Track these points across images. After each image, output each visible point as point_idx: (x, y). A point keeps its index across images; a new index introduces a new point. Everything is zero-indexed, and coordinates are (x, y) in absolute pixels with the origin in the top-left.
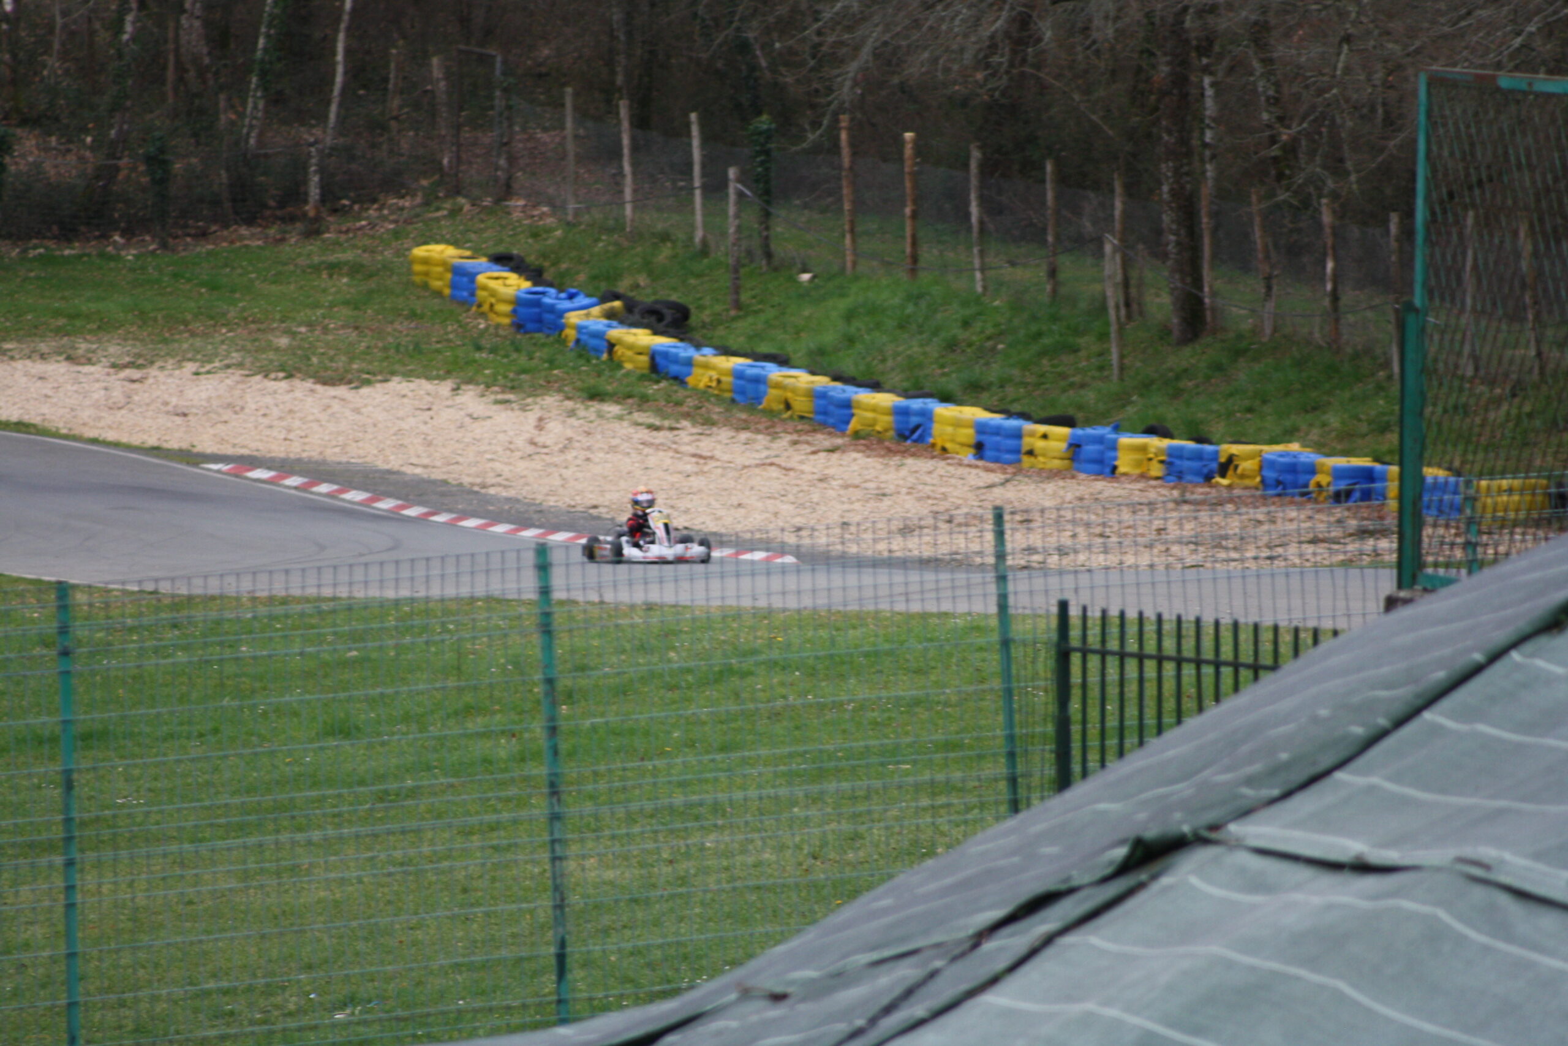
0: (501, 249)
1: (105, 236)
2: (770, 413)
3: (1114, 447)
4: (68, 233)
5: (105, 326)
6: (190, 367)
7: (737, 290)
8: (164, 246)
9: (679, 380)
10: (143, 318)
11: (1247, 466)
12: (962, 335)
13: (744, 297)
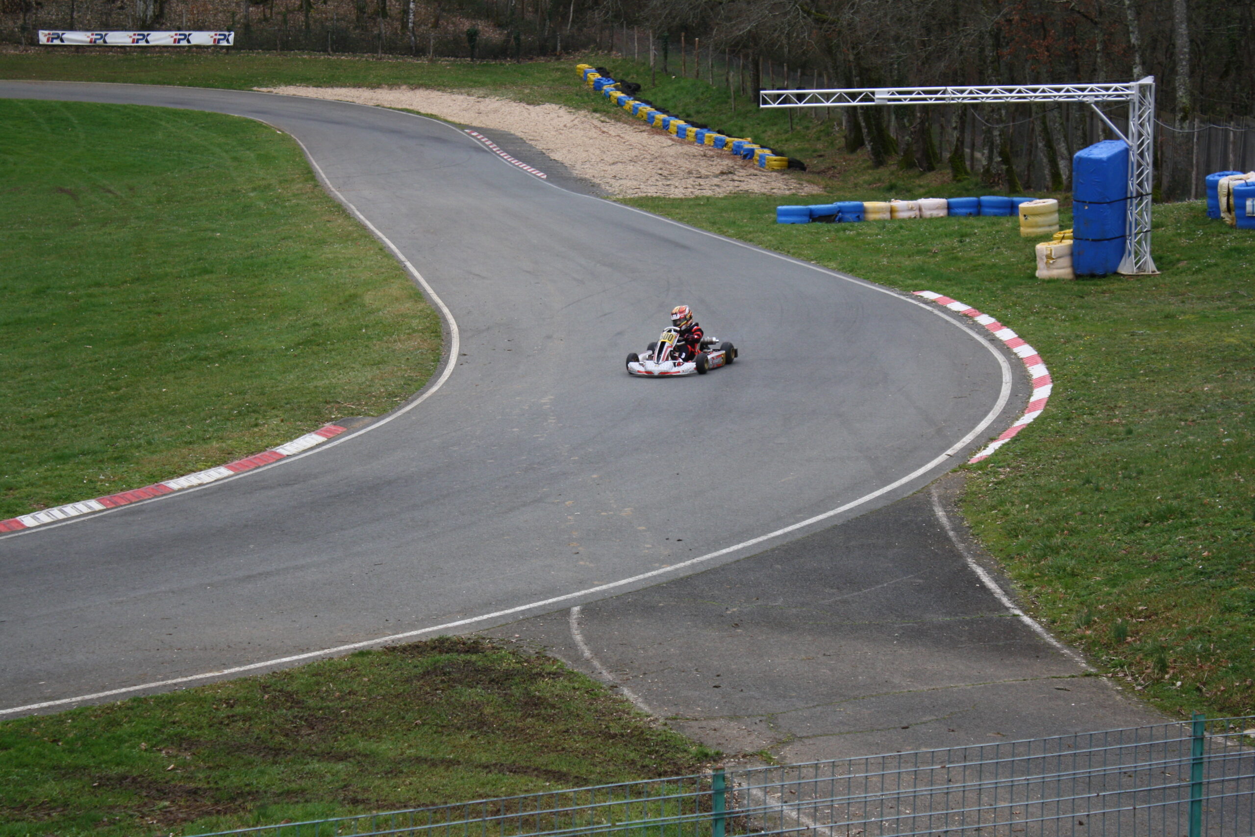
0: (600, 65)
1: (505, 58)
2: (638, 118)
3: (704, 136)
4: (495, 58)
5: (483, 85)
6: (497, 98)
7: (654, 80)
8: (518, 62)
9: (622, 106)
10: (494, 83)
11: (730, 144)
12: (701, 97)
13: (656, 82)
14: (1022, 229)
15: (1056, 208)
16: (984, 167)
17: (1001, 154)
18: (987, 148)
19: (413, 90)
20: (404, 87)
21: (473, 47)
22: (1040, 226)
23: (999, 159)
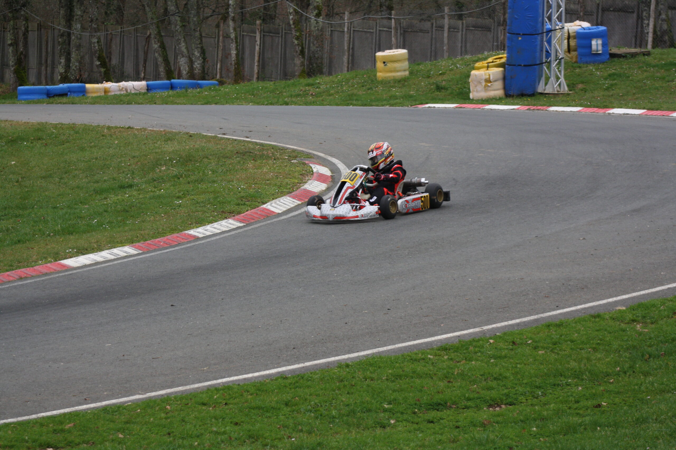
15: (407, 56)
16: (61, 74)
18: (63, 57)
22: (398, 71)
23: (98, 63)
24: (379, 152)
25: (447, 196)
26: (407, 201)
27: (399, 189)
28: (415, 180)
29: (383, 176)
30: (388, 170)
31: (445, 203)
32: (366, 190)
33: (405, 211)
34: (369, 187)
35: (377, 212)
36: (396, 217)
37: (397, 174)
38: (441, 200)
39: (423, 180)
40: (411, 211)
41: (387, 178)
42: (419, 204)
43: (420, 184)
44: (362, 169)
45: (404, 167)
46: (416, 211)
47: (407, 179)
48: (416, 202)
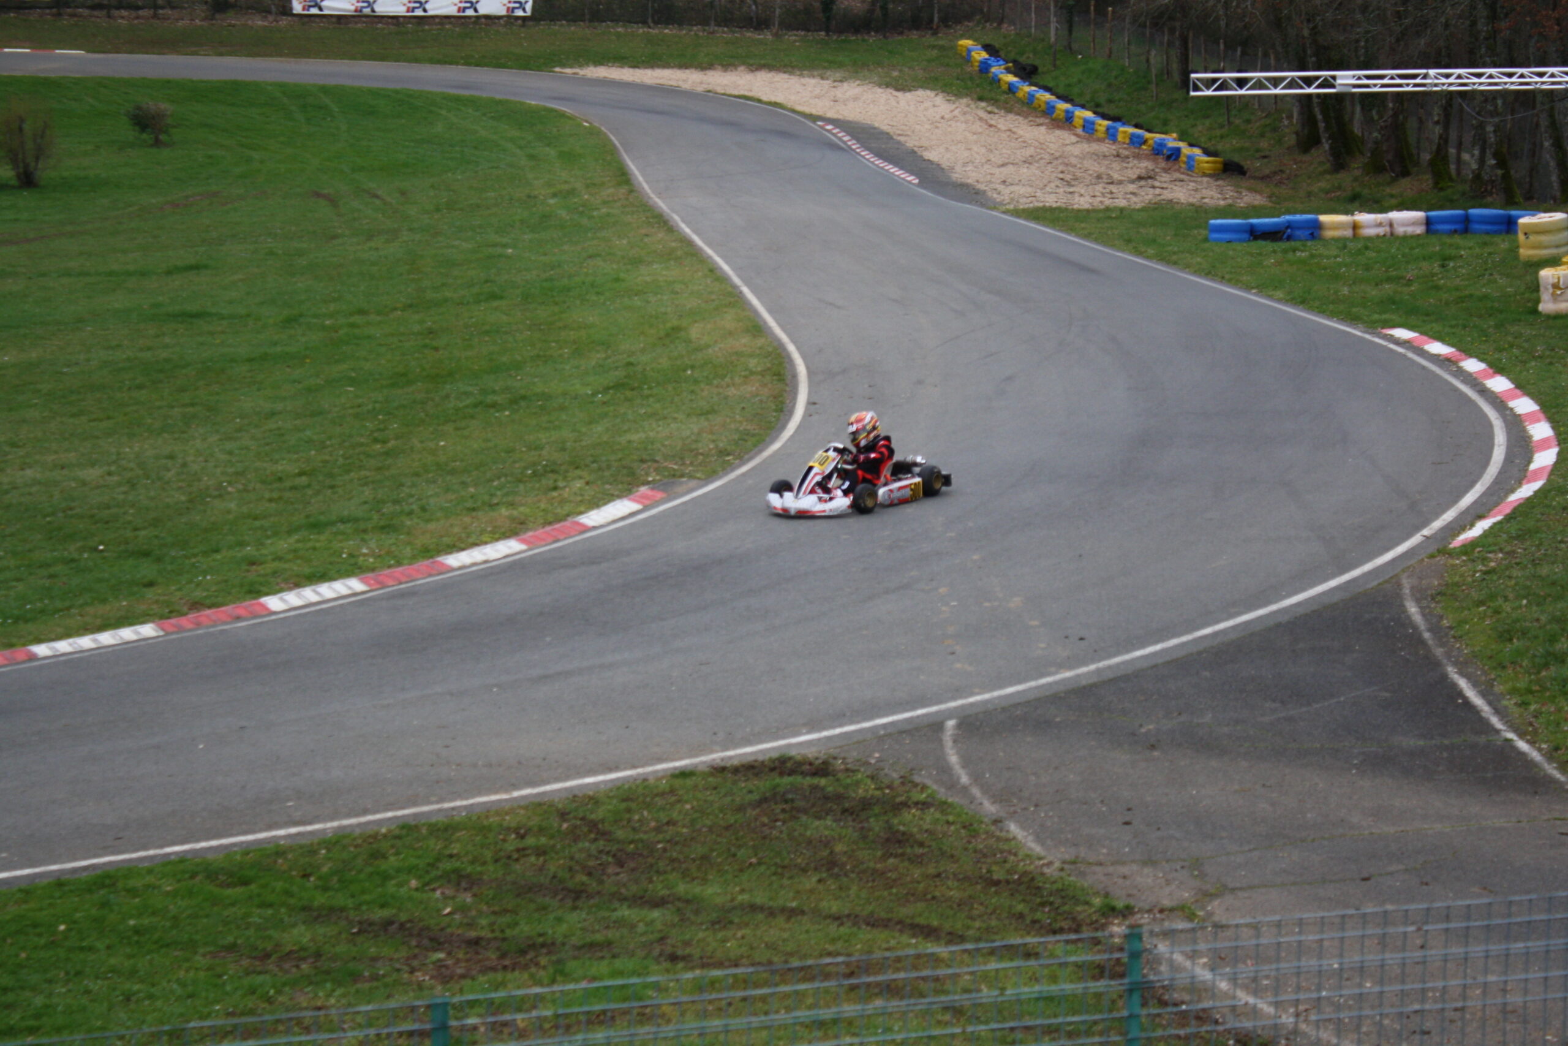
0: (988, 42)
1: (869, 33)
2: (1034, 108)
3: (1117, 130)
4: (857, 31)
5: (840, 65)
6: (858, 82)
7: (1055, 60)
8: (885, 37)
9: (1014, 93)
10: (854, 63)
11: (1151, 142)
12: (1114, 82)
13: (1058, 63)
14: (1522, 251)
16: (1473, 172)
17: (1495, 155)
18: (1477, 147)
19: (752, 71)
20: (742, 68)
21: (828, 19)
22: (1546, 247)
23: (1494, 162)
24: (860, 425)
25: (947, 480)
26: (891, 491)
27: (886, 471)
28: (910, 458)
29: (862, 457)
30: (872, 447)
31: (944, 489)
32: (843, 474)
33: (887, 503)
34: (845, 471)
35: (849, 507)
36: (876, 509)
37: (882, 453)
38: (937, 486)
39: (919, 459)
40: (896, 501)
41: (868, 459)
42: (908, 493)
43: (915, 464)
44: (836, 450)
45: (894, 445)
46: (903, 502)
47: (897, 457)
48: (903, 491)
